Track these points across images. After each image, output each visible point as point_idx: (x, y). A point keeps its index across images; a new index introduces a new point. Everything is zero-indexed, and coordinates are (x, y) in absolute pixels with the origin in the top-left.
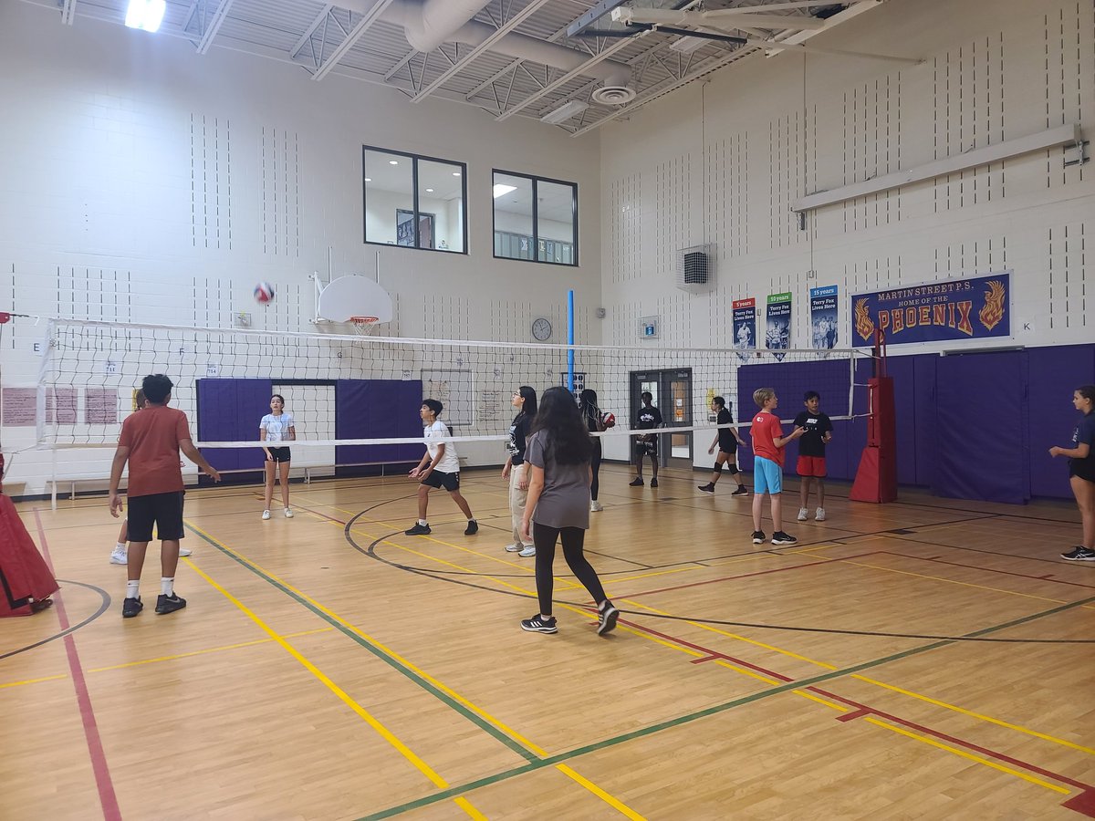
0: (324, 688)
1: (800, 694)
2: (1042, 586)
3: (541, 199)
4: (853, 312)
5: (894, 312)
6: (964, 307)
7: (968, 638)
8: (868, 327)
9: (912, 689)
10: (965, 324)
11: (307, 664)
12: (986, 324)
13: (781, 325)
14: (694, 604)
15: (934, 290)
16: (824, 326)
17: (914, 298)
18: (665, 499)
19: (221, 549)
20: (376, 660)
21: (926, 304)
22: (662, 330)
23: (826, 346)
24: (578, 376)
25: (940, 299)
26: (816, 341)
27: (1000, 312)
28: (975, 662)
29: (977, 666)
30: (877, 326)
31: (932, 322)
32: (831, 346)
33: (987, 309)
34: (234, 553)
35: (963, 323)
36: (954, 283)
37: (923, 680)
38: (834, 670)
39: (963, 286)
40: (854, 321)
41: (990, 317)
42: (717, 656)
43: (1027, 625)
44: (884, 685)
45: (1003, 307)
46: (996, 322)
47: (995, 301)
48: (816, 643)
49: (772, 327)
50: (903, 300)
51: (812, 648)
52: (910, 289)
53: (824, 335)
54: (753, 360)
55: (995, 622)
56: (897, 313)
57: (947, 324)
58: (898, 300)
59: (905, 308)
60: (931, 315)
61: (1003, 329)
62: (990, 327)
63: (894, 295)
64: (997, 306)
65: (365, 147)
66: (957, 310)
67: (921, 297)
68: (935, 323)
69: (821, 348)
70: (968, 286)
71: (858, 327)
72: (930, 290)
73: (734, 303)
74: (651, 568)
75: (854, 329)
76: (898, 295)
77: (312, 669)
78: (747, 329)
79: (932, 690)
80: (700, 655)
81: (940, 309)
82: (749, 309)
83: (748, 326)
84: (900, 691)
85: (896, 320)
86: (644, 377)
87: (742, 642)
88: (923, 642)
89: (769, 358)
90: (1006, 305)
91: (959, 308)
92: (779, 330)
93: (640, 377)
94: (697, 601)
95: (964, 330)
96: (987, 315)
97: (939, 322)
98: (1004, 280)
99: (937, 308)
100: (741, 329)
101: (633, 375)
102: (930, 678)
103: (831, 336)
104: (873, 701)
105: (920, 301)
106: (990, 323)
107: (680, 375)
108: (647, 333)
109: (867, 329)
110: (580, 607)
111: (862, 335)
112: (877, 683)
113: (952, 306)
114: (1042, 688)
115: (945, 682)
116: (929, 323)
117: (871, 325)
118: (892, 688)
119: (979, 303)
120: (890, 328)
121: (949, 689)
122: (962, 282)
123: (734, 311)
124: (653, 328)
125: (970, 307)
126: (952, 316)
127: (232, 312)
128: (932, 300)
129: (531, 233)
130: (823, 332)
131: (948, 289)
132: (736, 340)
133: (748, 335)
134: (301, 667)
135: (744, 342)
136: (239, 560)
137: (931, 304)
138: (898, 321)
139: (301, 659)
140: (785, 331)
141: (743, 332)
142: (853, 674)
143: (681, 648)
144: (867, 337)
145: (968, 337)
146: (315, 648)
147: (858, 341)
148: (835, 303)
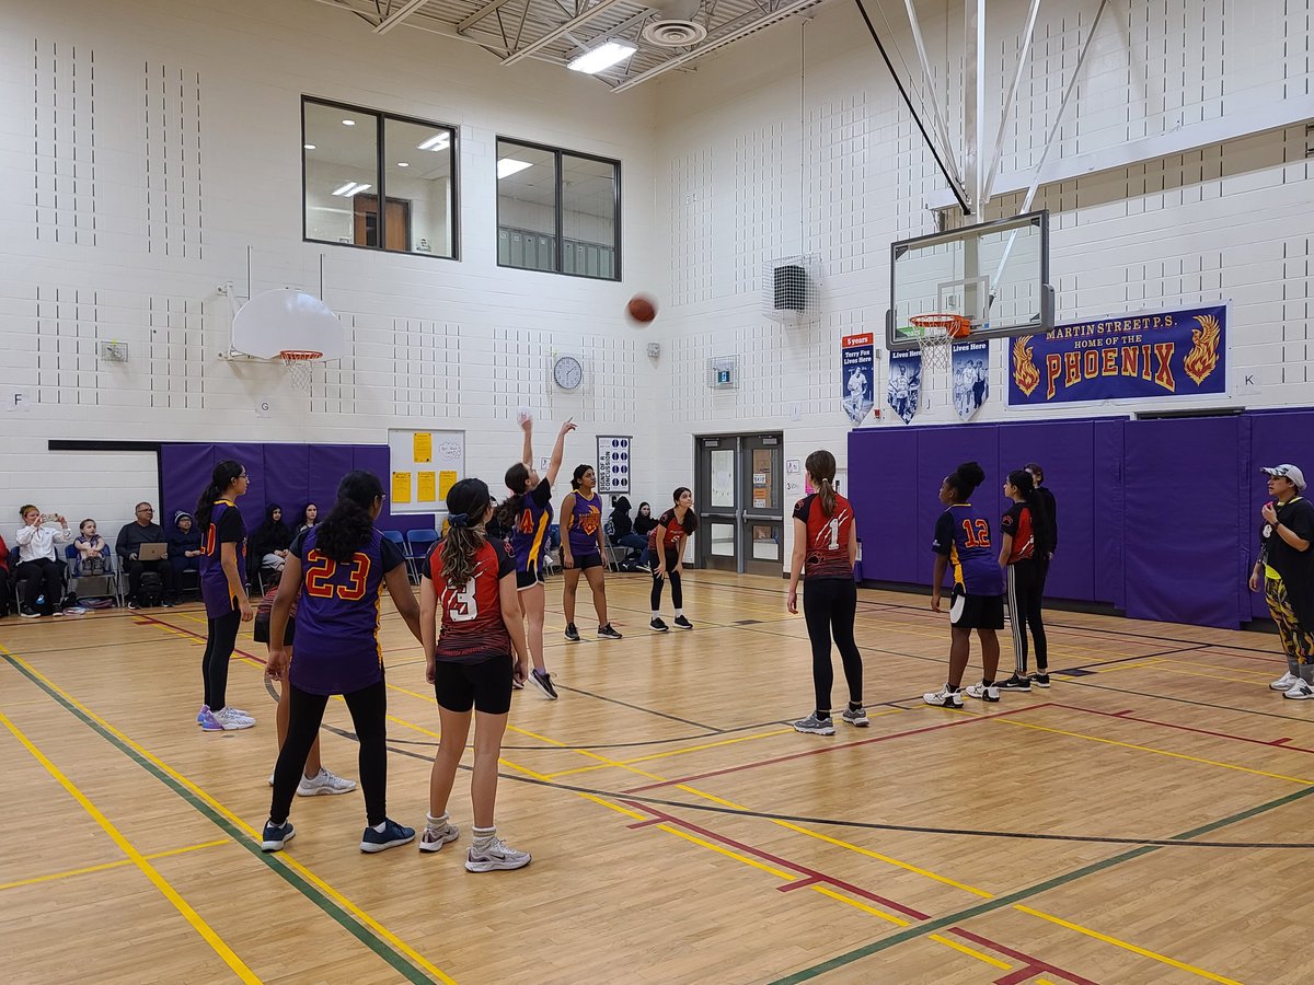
0: (205, 947)
1: (941, 940)
2: (1275, 756)
3: (568, 183)
4: (1011, 355)
5: (1069, 356)
6: (1164, 351)
7: (1179, 841)
8: (1031, 376)
9: (1101, 928)
10: (1165, 376)
11: (181, 905)
12: (1193, 376)
13: (909, 372)
14: (783, 791)
15: (1122, 327)
16: (969, 376)
17: (1096, 336)
18: (743, 623)
19: (67, 705)
20: (292, 896)
21: (1112, 346)
22: (742, 376)
23: (972, 402)
24: (620, 440)
25: (1131, 339)
26: (958, 395)
27: (1213, 360)
28: (1189, 881)
29: (1195, 888)
30: (1043, 376)
31: (1120, 372)
32: (979, 402)
33: (1194, 355)
34: (85, 711)
35: (1162, 373)
36: (1151, 317)
37: (1118, 912)
38: (989, 898)
39: (1163, 322)
40: (1012, 368)
41: (1199, 366)
42: (817, 877)
43: (1259, 819)
44: (1062, 922)
45: (1216, 351)
46: (1207, 374)
47: (1207, 344)
48: (962, 853)
49: (896, 374)
50: (1080, 339)
51: (957, 862)
52: (1090, 324)
53: (970, 387)
54: (869, 422)
55: (1215, 814)
56: (1073, 358)
57: (1140, 374)
58: (1073, 339)
59: (1083, 350)
60: (1118, 361)
61: (1216, 383)
62: (1198, 381)
63: (1068, 333)
64: (1208, 350)
65: (305, 98)
66: (1153, 355)
67: (1105, 336)
68: (1124, 373)
69: (965, 406)
70: (1169, 322)
71: (1017, 376)
72: (1118, 325)
73: (845, 340)
74: (721, 732)
75: (1012, 379)
76: (1073, 332)
77: (189, 913)
78: (862, 376)
79: (1132, 929)
80: (792, 877)
81: (1131, 353)
82: (865, 349)
83: (863, 372)
84: (1085, 931)
85: (1070, 367)
86: (715, 444)
87: (854, 853)
88: (1114, 850)
89: (891, 420)
90: (1220, 349)
91: (1156, 352)
92: (906, 379)
93: (708, 444)
94: (787, 785)
95: (1163, 384)
96: (1195, 362)
97: (1130, 372)
98: (1219, 314)
99: (1127, 352)
100: (853, 377)
101: (700, 441)
102: (1128, 908)
103: (979, 389)
104: (1048, 950)
105: (1104, 342)
106: (1199, 374)
107: (766, 441)
108: (720, 380)
109: (1028, 380)
110: (614, 799)
111: (1022, 388)
112: (1052, 919)
113: (1147, 350)
114: (1290, 923)
115: (1152, 915)
116: (1116, 373)
117: (1036, 374)
118: (1076, 927)
119: (1186, 345)
120: (1060, 382)
121: (1158, 927)
122: (1162, 316)
123: (844, 351)
124: (728, 373)
125: (1172, 351)
126: (1147, 363)
127: (99, 340)
128: (1120, 341)
129: (552, 231)
130: (969, 383)
131: (1142, 325)
132: (847, 393)
133: (863, 385)
134: (173, 911)
135: (858, 394)
136: (93, 725)
137: (1119, 345)
138: (1073, 370)
139: (172, 896)
140: (914, 380)
141: (857, 380)
142: (1017, 906)
143: (765, 865)
144: (1030, 391)
145: (1169, 393)
146: (197, 877)
147: (1016, 397)
148: (987, 343)
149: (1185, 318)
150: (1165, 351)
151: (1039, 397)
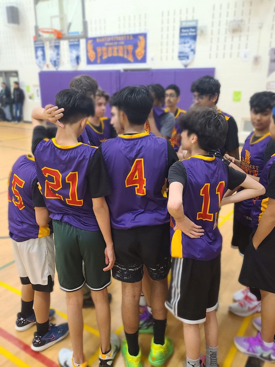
4: (87, 47)
5: (103, 48)
10: (130, 56)
17: (111, 41)
21: (116, 45)
23: (76, 63)
25: (121, 43)
26: (71, 60)
30: (96, 55)
32: (78, 63)
33: (138, 50)
40: (87, 51)
41: (139, 54)
46: (142, 56)
47: (142, 46)
49: (52, 51)
50: (107, 42)
52: (109, 37)
53: (75, 58)
54: (45, 69)
57: (124, 56)
58: (105, 42)
59: (108, 46)
60: (118, 51)
61: (144, 60)
62: (139, 58)
64: (142, 48)
67: (114, 41)
68: (119, 55)
69: (74, 64)
70: (131, 38)
71: (89, 54)
72: (117, 38)
75: (87, 55)
76: (104, 39)
81: (121, 48)
85: (104, 52)
89: (52, 69)
90: (145, 48)
91: (128, 48)
92: (55, 54)
95: (130, 59)
96: (138, 52)
97: (121, 55)
98: (145, 35)
100: (38, 52)
103: (78, 58)
105: (113, 43)
107: (13, 74)
109: (92, 56)
111: (90, 58)
113: (125, 47)
116: (117, 55)
117: (94, 54)
119: (136, 46)
120: (101, 57)
123: (35, 41)
125: (132, 48)
126: (126, 52)
128: (118, 43)
130: (74, 56)
131: (124, 38)
132: (37, 57)
133: (42, 55)
135: (40, 58)
137: (118, 45)
140: (58, 54)
141: (40, 53)
144: (93, 60)
145: (131, 62)
147: (89, 62)
148: (79, 41)
149: (136, 36)
150: (130, 48)
151: (95, 62)
